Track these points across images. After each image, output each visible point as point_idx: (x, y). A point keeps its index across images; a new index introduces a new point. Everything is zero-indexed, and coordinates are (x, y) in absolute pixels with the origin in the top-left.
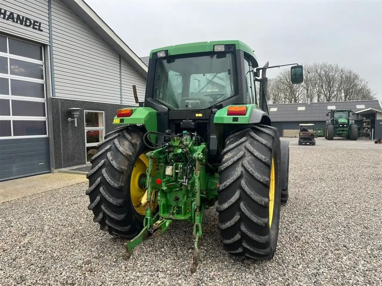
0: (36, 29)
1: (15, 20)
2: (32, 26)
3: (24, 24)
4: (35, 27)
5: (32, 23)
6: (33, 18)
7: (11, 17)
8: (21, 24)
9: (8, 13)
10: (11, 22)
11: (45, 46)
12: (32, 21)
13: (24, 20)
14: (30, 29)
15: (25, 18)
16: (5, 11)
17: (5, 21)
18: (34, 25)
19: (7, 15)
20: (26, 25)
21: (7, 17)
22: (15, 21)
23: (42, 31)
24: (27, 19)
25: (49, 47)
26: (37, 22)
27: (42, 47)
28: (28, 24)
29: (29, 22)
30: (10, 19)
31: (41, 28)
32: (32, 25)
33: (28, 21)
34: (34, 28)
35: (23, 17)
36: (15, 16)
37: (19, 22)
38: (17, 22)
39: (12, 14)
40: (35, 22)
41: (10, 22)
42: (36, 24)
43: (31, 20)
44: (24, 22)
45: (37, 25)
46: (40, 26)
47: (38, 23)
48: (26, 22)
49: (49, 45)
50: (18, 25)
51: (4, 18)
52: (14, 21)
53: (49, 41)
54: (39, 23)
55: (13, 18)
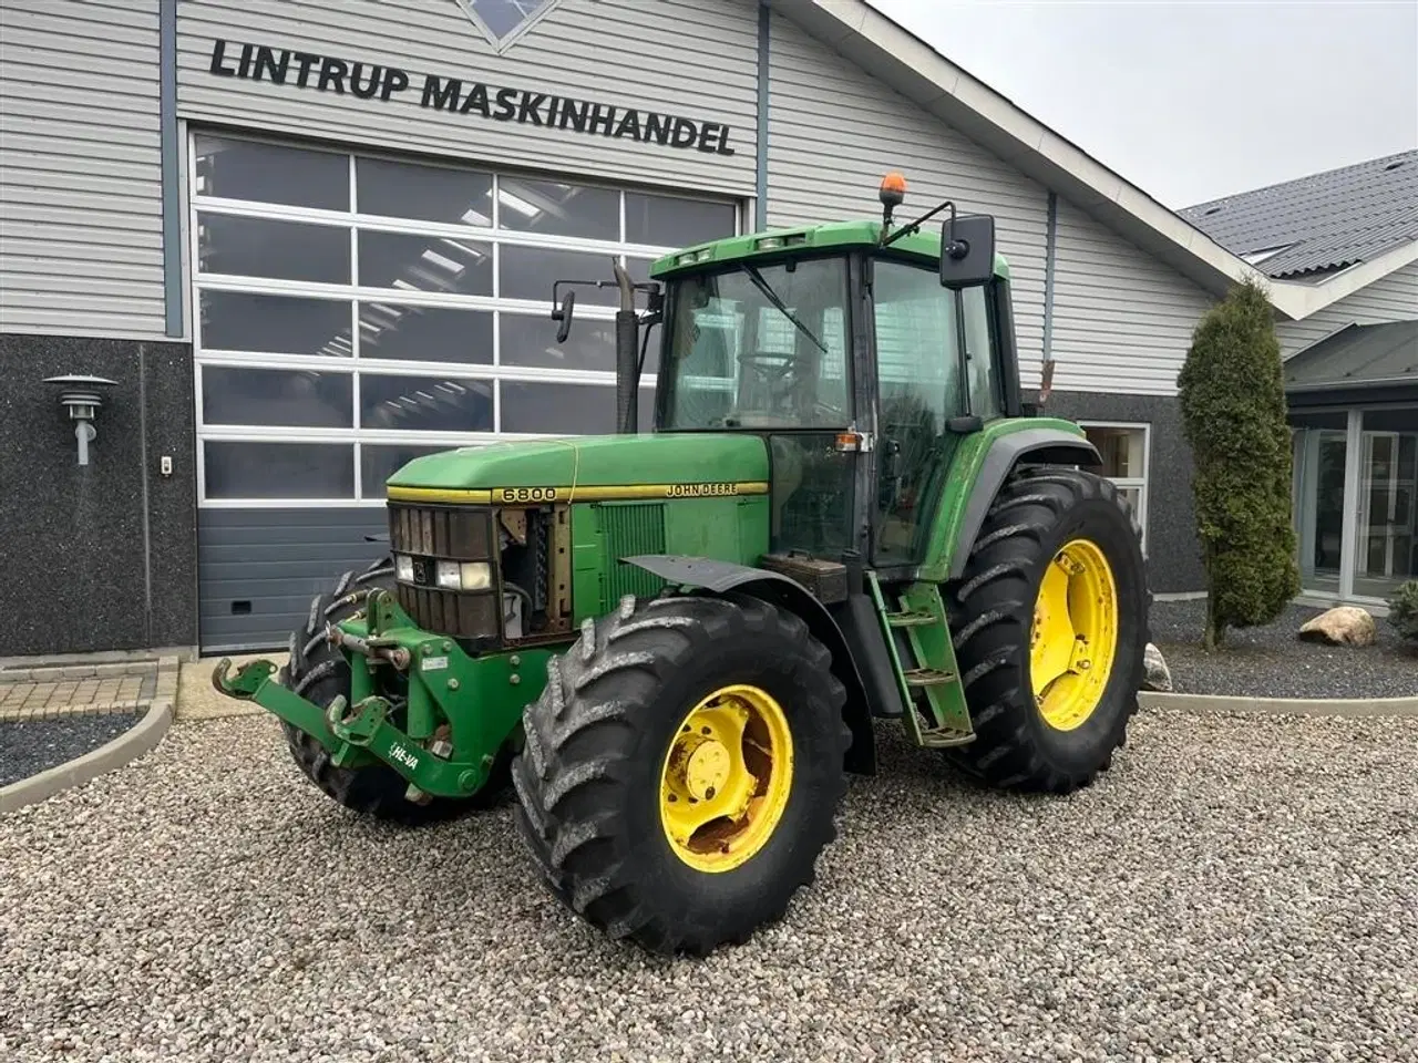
0: (711, 150)
1: (642, 131)
2: (696, 144)
3: (669, 141)
4: (709, 143)
5: (699, 131)
6: (698, 117)
7: (630, 126)
8: (662, 140)
9: (620, 116)
10: (630, 141)
11: (742, 201)
12: (699, 127)
13: (672, 127)
14: (691, 153)
15: (674, 121)
16: (612, 110)
17: (611, 142)
18: (705, 137)
19: (618, 122)
20: (677, 144)
21: (615, 127)
22: (642, 136)
23: (730, 152)
24: (682, 122)
25: (752, 204)
26: (715, 127)
27: (734, 207)
28: (683, 138)
29: (688, 130)
30: (624, 134)
31: (729, 145)
32: (698, 139)
33: (684, 129)
34: (703, 148)
35: (668, 119)
36: (643, 119)
37: (654, 137)
38: (647, 139)
39: (632, 114)
40: (708, 126)
41: (626, 142)
42: (711, 133)
43: (695, 123)
44: (671, 135)
45: (713, 138)
46: (724, 139)
47: (717, 129)
48: (677, 132)
49: (753, 197)
50: (653, 147)
51: (607, 133)
52: (637, 138)
53: (756, 184)
54: (721, 128)
55: (635, 130)
